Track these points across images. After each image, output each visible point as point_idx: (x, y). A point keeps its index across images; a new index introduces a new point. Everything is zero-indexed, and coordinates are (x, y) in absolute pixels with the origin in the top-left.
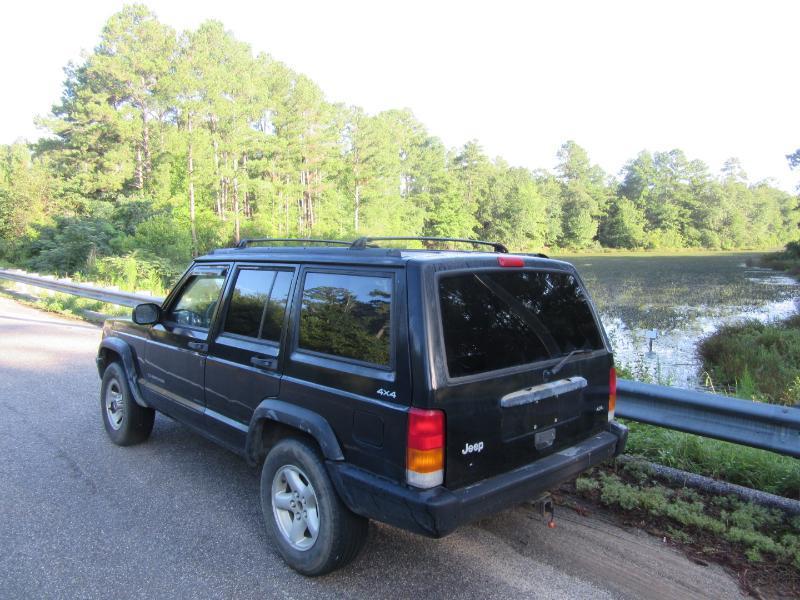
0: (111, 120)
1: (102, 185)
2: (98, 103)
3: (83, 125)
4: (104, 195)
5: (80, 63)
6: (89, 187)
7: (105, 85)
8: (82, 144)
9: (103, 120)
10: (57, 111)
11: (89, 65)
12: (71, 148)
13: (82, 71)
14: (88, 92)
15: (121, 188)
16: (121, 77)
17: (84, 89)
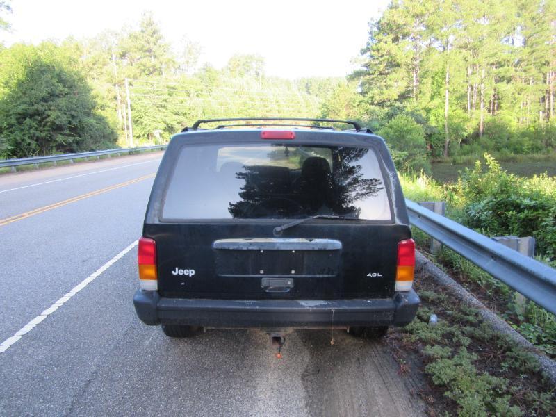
0: (393, 52)
1: (385, 96)
2: (386, 43)
3: (377, 59)
4: (388, 103)
5: (378, 17)
6: (377, 99)
7: (391, 30)
8: (375, 71)
9: (389, 53)
10: (363, 52)
11: (383, 18)
12: (370, 74)
13: (379, 22)
14: (381, 36)
15: (397, 98)
16: (401, 22)
17: (378, 34)
